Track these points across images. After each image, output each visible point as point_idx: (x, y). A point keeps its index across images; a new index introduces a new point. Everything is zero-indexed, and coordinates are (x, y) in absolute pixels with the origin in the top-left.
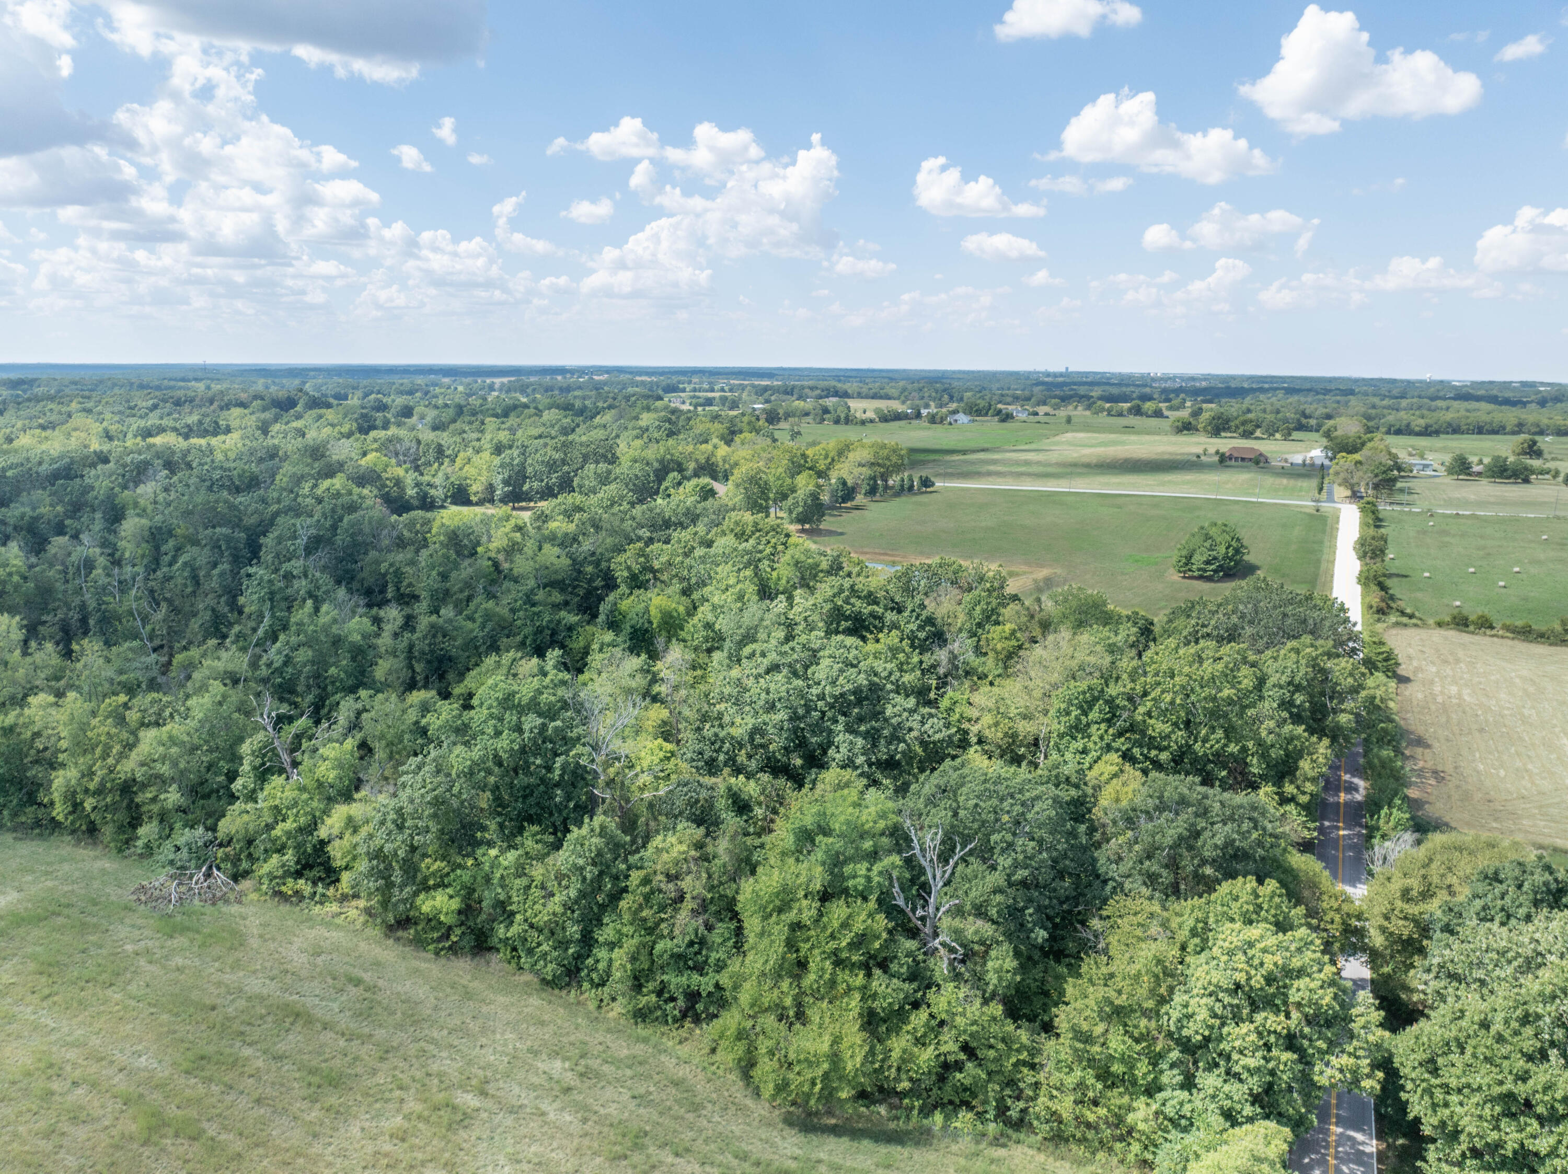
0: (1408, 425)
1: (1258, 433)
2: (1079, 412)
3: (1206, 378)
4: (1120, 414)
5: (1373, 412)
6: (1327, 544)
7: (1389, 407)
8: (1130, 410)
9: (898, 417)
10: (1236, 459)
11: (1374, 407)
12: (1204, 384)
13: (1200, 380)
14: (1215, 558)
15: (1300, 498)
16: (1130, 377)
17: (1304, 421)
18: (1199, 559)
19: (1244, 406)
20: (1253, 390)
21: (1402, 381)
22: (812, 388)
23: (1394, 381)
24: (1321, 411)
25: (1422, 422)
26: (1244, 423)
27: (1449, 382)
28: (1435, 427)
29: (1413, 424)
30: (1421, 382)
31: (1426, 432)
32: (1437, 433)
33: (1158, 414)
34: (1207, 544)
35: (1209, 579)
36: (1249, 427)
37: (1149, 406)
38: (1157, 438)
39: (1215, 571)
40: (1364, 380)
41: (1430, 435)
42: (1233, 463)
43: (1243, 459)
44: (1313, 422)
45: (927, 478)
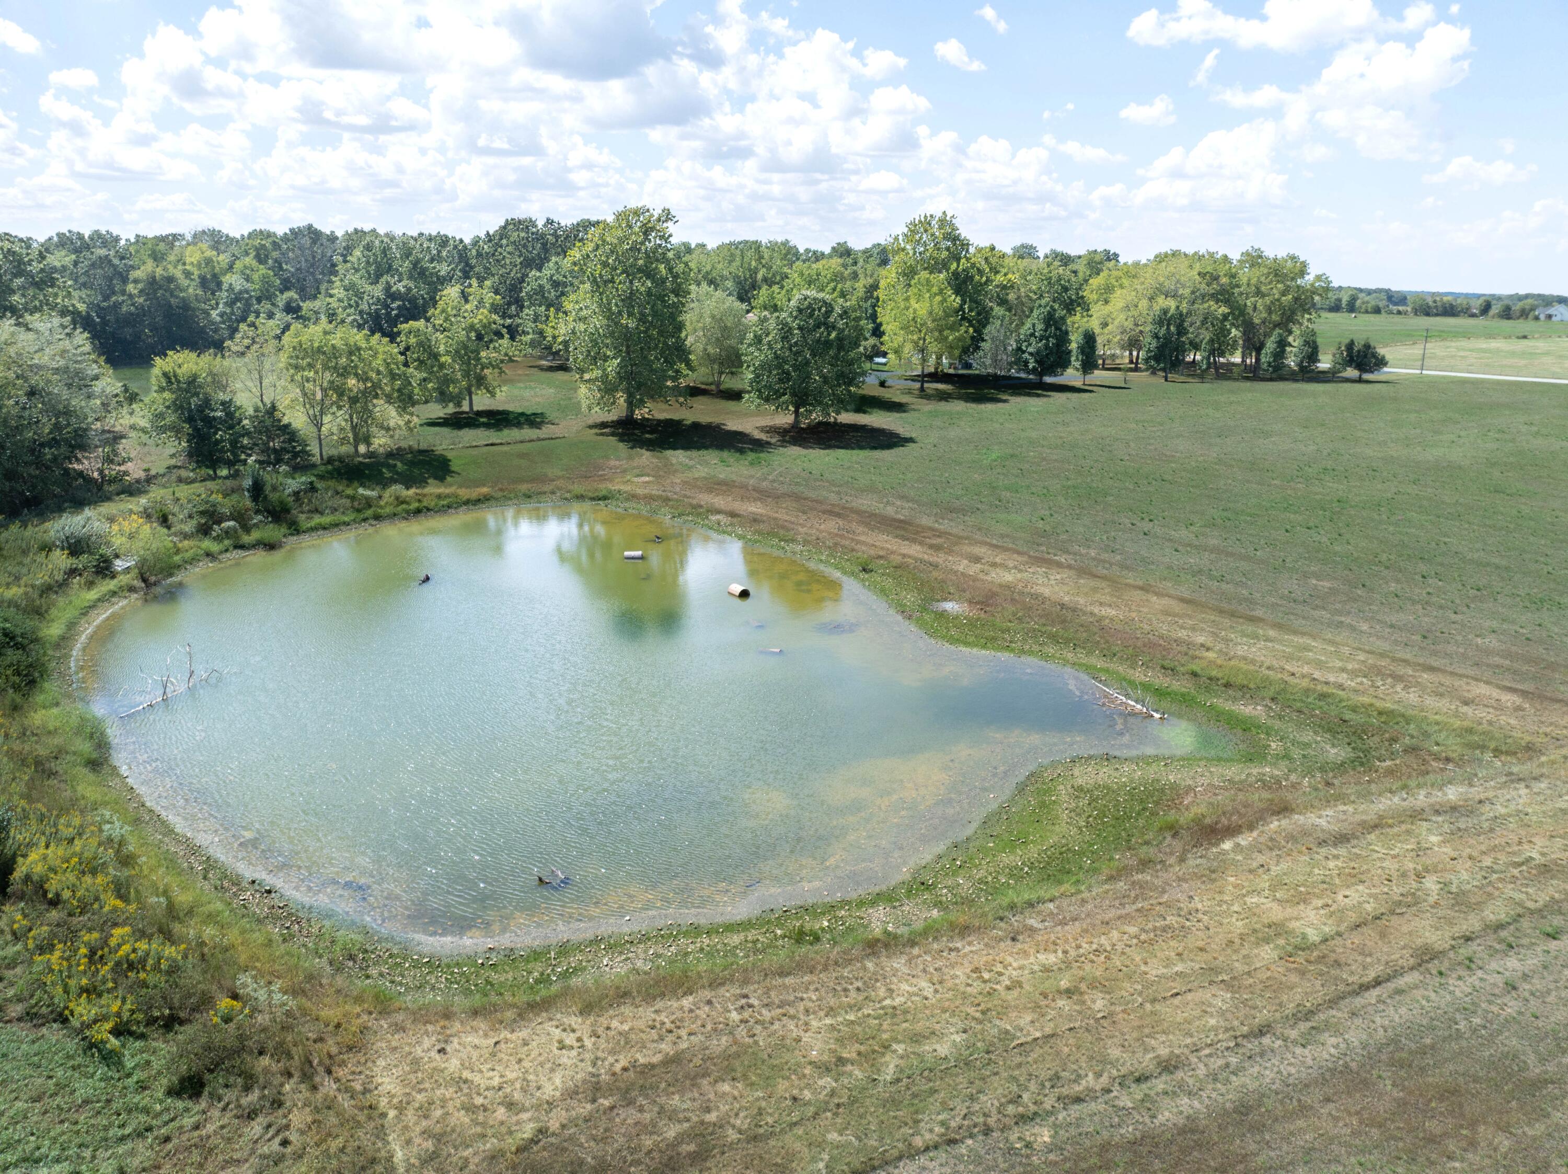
45: (1367, 346)
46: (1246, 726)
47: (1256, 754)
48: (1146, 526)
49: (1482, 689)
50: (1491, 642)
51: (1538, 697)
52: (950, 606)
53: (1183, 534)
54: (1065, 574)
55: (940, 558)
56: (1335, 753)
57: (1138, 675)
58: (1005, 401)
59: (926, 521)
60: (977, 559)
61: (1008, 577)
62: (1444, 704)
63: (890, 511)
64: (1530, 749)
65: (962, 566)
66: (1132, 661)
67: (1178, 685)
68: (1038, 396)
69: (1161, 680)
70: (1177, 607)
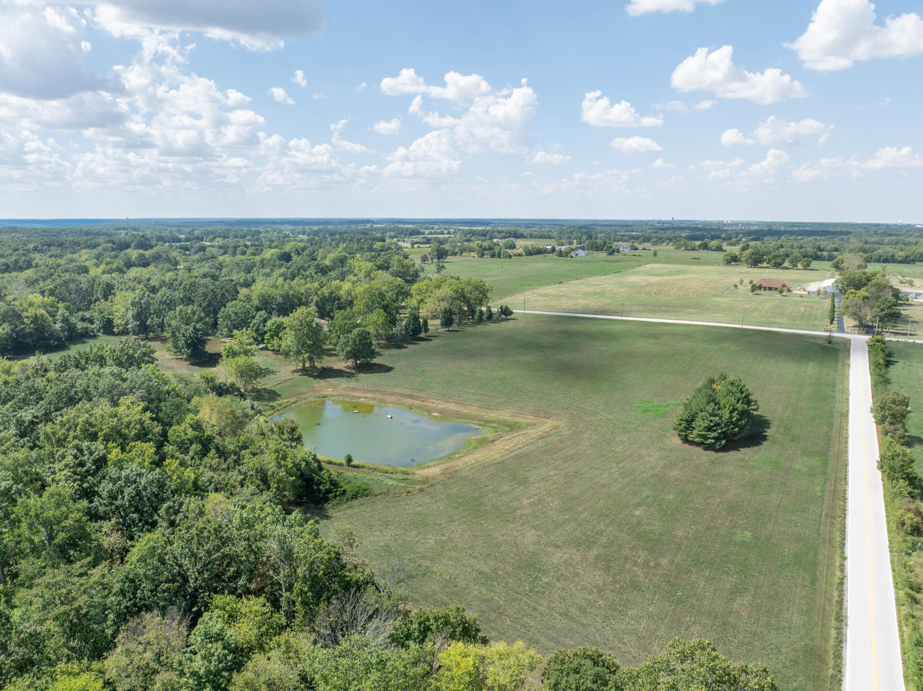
0: (893, 256)
1: (786, 264)
2: (667, 248)
3: (758, 224)
4: (693, 249)
5: (867, 246)
6: (839, 386)
7: (877, 243)
8: (700, 246)
9: (539, 252)
10: (765, 289)
11: (866, 243)
12: (756, 227)
13: (754, 225)
14: (717, 425)
15: (815, 328)
16: (710, 223)
17: (819, 253)
18: (700, 424)
19: (779, 243)
20: (786, 232)
21: (883, 225)
22: (499, 232)
23: (878, 225)
24: (831, 246)
25: (903, 254)
26: (775, 257)
27: (914, 226)
28: (912, 257)
29: (896, 256)
30: (895, 225)
31: (906, 261)
32: (913, 261)
33: (719, 249)
34: (710, 408)
35: (709, 448)
36: (779, 260)
37: (714, 243)
38: (711, 268)
39: (717, 439)
40: (858, 224)
41: (908, 263)
42: (762, 292)
43: (770, 289)
44: (825, 254)
45: (507, 308)
46: (494, 428)
47: (497, 431)
48: (465, 390)
49: (529, 416)
50: (531, 408)
51: (537, 416)
52: (434, 414)
53: (473, 391)
54: (454, 404)
55: (425, 404)
56: (508, 429)
57: (475, 422)
58: (407, 347)
59: (416, 394)
60: (434, 403)
61: (443, 406)
62: (524, 420)
63: (405, 392)
64: (535, 425)
65: (431, 405)
66: (473, 420)
67: (482, 423)
68: (416, 344)
69: (479, 423)
70: (477, 408)
